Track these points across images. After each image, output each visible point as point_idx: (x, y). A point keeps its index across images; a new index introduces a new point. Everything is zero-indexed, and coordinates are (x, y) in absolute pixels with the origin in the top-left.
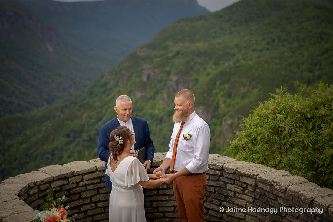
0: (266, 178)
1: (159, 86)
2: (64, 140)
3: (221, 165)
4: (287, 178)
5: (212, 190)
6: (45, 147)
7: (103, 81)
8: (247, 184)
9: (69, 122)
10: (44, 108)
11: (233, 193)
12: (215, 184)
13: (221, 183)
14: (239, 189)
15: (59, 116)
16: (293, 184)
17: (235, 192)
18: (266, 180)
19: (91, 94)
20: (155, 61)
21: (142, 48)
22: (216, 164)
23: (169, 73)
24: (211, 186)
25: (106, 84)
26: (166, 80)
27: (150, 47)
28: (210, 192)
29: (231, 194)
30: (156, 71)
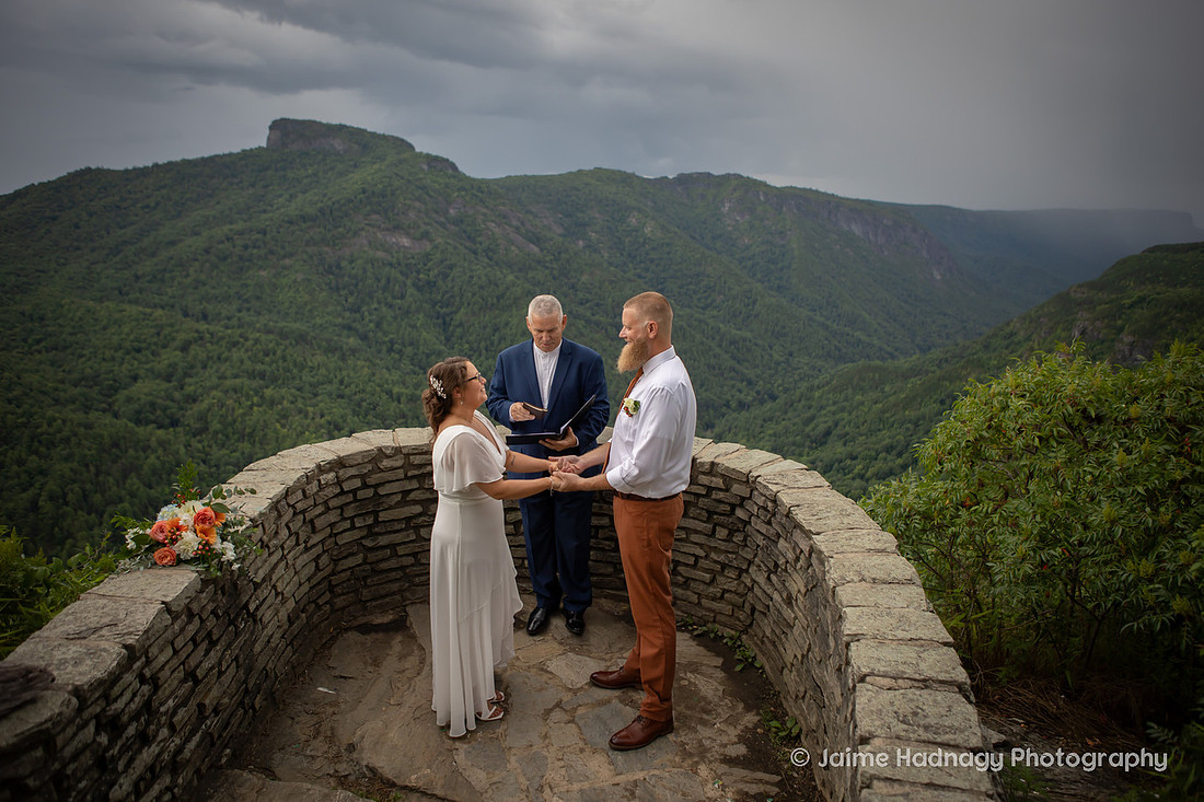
0: (823, 548)
1: (1098, 347)
2: (936, 406)
3: (774, 488)
4: (877, 559)
5: (760, 541)
6: (907, 412)
7: (1008, 330)
8: (802, 551)
9: (948, 384)
10: (914, 357)
11: (784, 560)
12: (763, 528)
13: (772, 531)
14: (790, 556)
15: (934, 372)
16: (863, 580)
17: (787, 562)
18: (821, 552)
19: (986, 347)
20: (1098, 308)
21: (1080, 286)
22: (770, 486)
23: (1120, 330)
24: (758, 531)
25: (1012, 334)
26: (1113, 340)
27: (1093, 286)
28: (758, 546)
29: (781, 561)
30: (1098, 324)
